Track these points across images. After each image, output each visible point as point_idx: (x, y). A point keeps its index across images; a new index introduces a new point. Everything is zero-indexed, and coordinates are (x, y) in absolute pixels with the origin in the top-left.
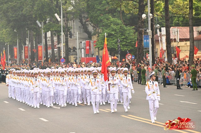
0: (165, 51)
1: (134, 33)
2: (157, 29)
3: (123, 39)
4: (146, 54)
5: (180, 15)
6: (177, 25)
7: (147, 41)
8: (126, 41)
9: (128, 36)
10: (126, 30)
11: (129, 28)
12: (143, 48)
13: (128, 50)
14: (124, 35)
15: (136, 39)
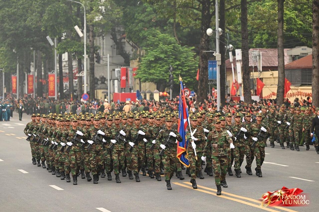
0: (241, 84)
1: (195, 57)
2: (229, 51)
3: (178, 65)
4: (211, 89)
5: (264, 30)
6: (260, 46)
7: (213, 69)
8: (182, 69)
9: (186, 61)
10: (183, 52)
11: (186, 49)
12: (207, 81)
13: (185, 83)
14: (180, 61)
15: (197, 65)
